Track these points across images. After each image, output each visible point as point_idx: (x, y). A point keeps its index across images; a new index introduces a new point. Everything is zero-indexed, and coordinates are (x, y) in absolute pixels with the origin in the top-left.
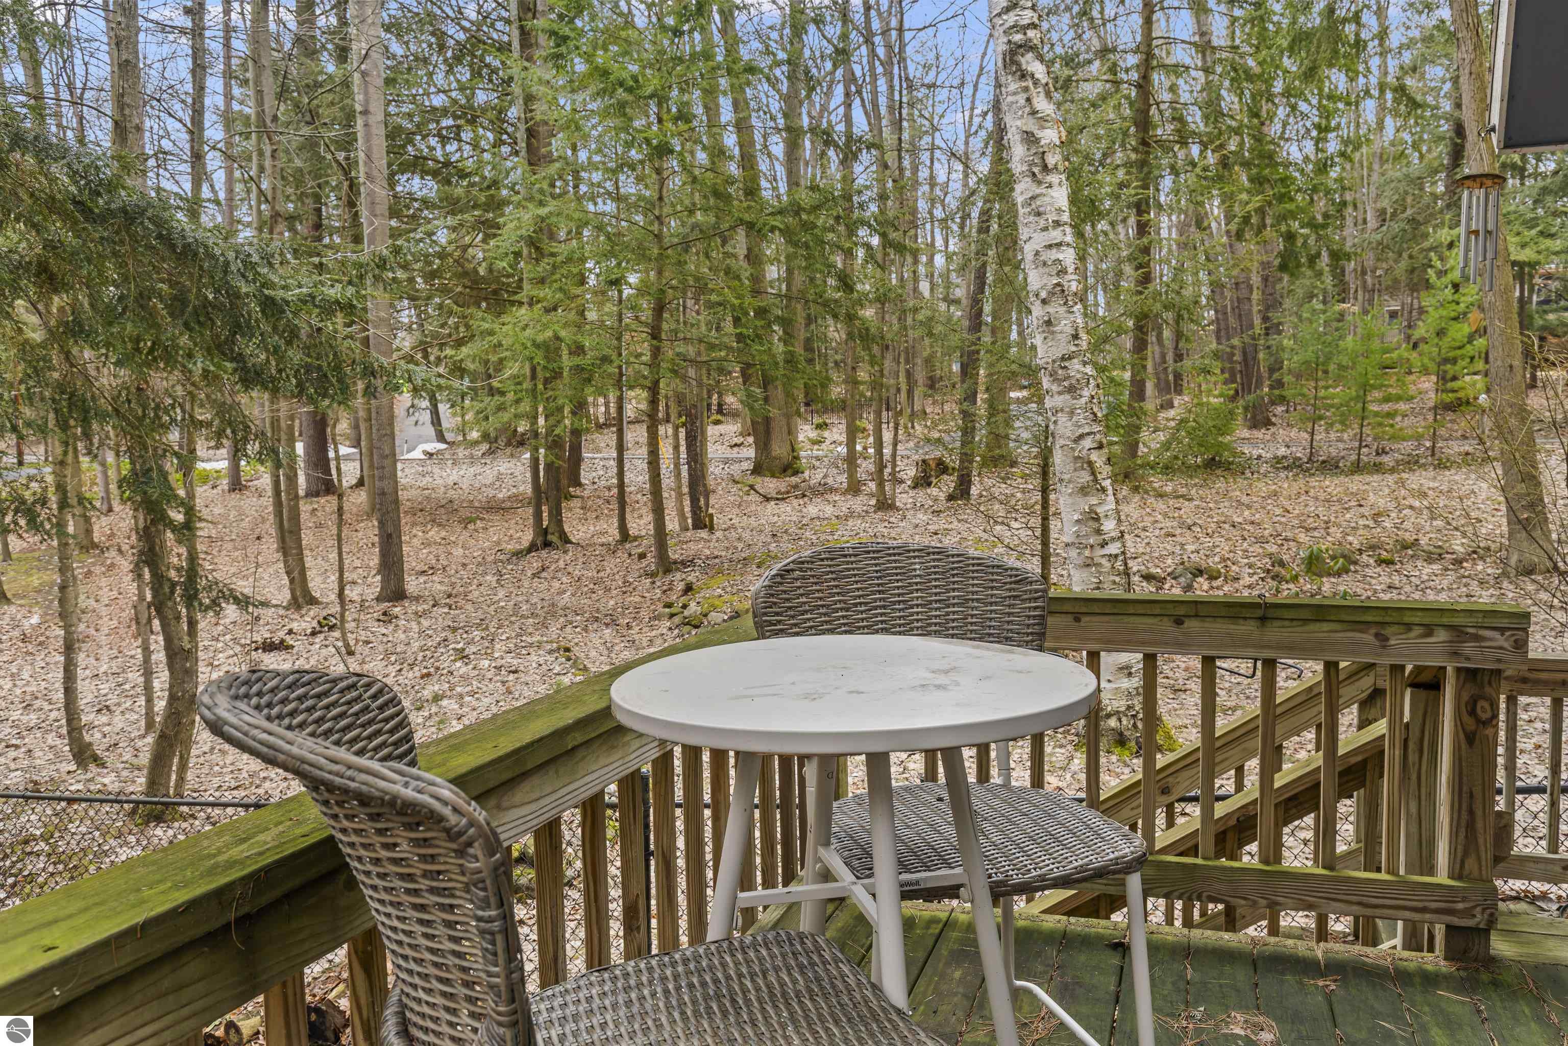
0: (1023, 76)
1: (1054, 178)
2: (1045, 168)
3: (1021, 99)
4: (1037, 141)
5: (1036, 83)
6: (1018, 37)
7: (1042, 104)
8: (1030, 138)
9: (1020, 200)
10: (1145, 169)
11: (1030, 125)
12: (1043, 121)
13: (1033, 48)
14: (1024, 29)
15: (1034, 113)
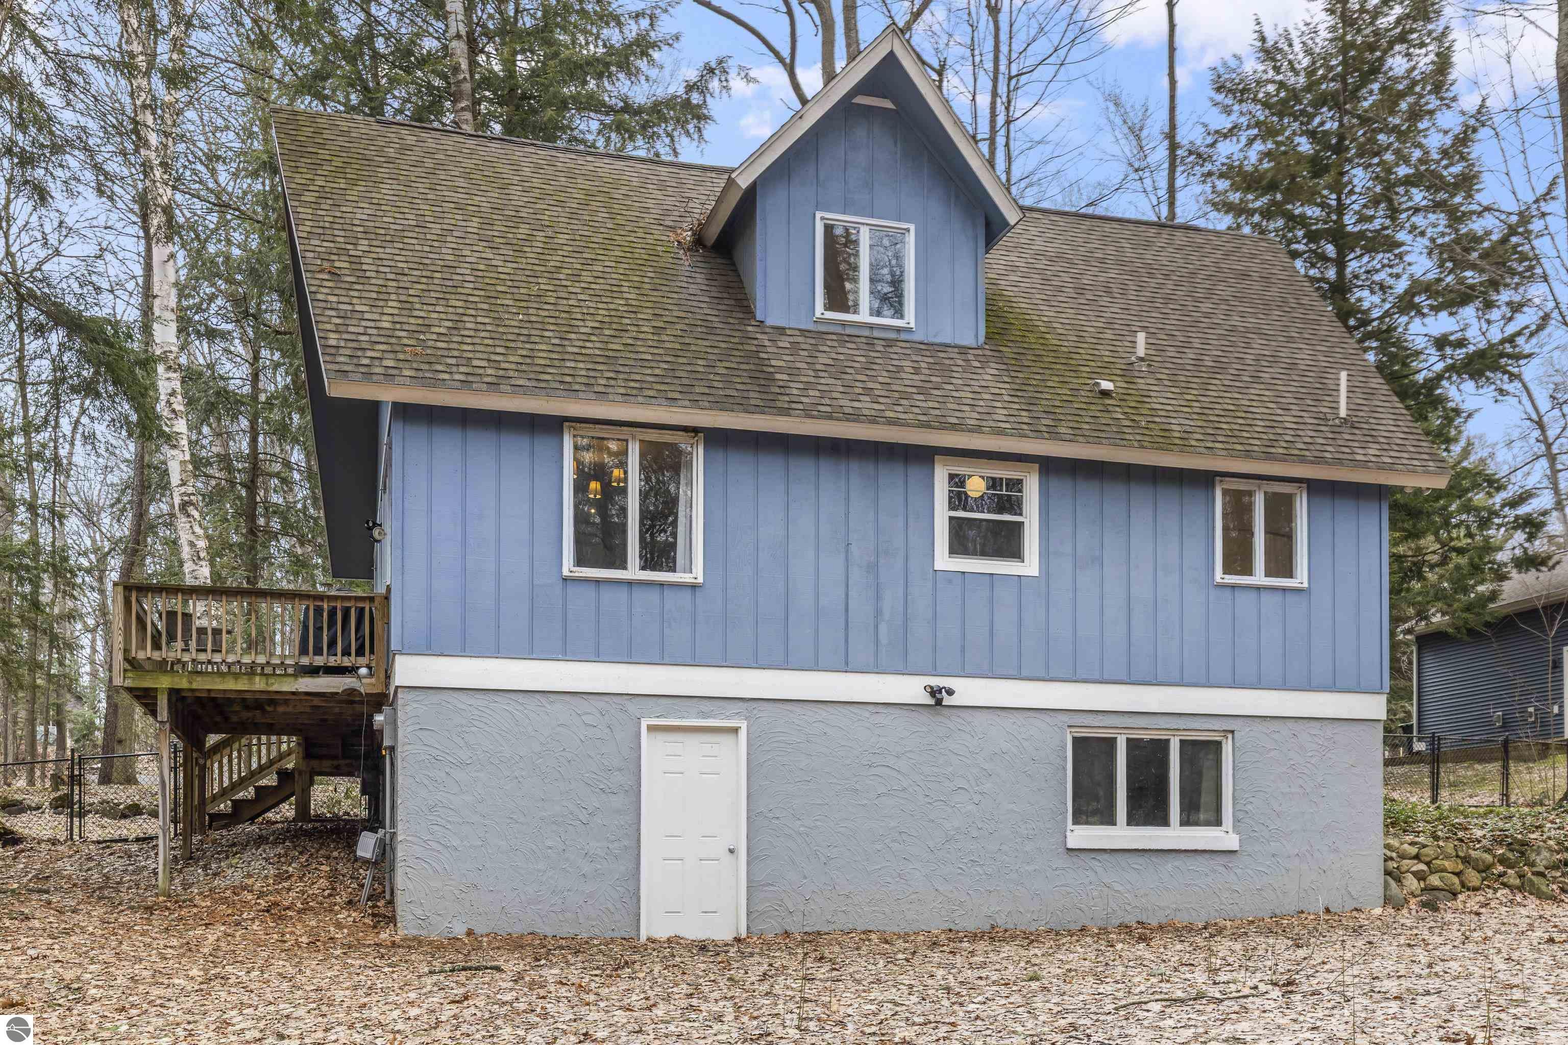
0: (189, 516)
1: (203, 563)
2: (199, 558)
3: (188, 526)
4: (195, 546)
5: (195, 520)
6: (186, 498)
7: (197, 529)
8: (192, 544)
9: (187, 571)
10: (253, 552)
11: (192, 538)
12: (198, 537)
13: (193, 504)
14: (189, 495)
15: (193, 533)
